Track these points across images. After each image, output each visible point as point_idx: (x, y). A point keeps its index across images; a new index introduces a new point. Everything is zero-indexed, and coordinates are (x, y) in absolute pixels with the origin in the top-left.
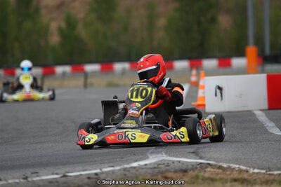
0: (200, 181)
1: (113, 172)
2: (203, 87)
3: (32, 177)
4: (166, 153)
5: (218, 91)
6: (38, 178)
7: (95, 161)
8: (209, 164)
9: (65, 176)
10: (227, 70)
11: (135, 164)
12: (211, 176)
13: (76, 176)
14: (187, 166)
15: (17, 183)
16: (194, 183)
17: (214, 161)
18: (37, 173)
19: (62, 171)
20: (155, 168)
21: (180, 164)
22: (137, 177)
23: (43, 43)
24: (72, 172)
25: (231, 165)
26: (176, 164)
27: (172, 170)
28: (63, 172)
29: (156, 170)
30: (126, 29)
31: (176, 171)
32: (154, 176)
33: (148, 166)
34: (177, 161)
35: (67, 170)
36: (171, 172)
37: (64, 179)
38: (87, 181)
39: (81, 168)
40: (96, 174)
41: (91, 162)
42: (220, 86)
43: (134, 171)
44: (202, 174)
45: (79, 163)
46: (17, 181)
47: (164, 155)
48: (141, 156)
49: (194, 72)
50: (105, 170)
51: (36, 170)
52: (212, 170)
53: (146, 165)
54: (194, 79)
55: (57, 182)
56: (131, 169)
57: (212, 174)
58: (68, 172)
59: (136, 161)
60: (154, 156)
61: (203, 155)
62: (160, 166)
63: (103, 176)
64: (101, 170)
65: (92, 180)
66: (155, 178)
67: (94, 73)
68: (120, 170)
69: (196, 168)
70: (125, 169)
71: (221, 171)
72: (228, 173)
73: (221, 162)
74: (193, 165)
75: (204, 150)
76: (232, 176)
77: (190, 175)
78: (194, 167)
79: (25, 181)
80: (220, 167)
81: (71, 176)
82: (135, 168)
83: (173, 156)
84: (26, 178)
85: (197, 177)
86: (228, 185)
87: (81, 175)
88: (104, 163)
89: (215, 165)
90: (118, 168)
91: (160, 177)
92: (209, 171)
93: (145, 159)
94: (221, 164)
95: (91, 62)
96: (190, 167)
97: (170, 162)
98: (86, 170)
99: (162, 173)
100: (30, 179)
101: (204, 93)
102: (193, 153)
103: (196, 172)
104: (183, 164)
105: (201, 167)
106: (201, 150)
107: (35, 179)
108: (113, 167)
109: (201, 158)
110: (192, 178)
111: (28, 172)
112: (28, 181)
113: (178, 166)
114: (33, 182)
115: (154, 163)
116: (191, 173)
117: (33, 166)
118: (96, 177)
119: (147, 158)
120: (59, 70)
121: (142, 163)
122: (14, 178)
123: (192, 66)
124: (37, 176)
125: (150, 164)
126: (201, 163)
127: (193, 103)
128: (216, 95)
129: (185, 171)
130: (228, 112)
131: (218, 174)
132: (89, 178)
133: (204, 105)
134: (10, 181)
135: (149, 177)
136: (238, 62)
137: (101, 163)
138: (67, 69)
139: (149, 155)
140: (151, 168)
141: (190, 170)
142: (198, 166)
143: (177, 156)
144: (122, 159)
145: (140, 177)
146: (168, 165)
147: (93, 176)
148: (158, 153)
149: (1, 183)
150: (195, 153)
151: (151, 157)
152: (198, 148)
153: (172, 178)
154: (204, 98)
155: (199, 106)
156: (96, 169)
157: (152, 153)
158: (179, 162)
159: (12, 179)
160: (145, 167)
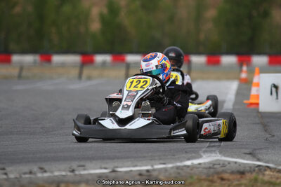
0: (259, 184)
1: (166, 170)
2: (258, 85)
3: (79, 171)
4: (220, 153)
5: (274, 89)
6: (85, 172)
7: (144, 157)
8: (268, 167)
9: (114, 171)
10: (278, 68)
11: (188, 163)
12: (274, 180)
13: (126, 172)
14: (245, 167)
15: (64, 176)
16: (253, 186)
17: (273, 163)
18: (84, 166)
19: (111, 165)
20: (210, 168)
21: (237, 165)
22: (191, 177)
23: (82, 29)
24: (121, 167)
26: (232, 165)
27: (229, 171)
28: (112, 166)
29: (212, 170)
30: (171, 19)
31: (232, 173)
32: (209, 176)
33: (203, 166)
34: (233, 162)
35: (116, 164)
36: (226, 172)
37: (113, 174)
38: (138, 177)
39: (130, 163)
40: (148, 171)
41: (140, 157)
42: (276, 84)
43: (188, 170)
44: (261, 177)
45: (128, 158)
46: (64, 173)
47: (218, 154)
48: (194, 155)
49: (245, 68)
50: (156, 167)
51: (82, 163)
52: (272, 173)
53: (200, 164)
54: (244, 75)
55: (107, 177)
56: (185, 168)
57: (271, 178)
58: (117, 167)
59: (189, 159)
60: (209, 155)
61: (260, 156)
62: (215, 166)
63: (155, 174)
64: (152, 166)
65: (144, 177)
66: (211, 178)
67: (135, 64)
68: (172, 168)
69: (254, 170)
70: (178, 168)
74: (250, 167)
77: (248, 178)
78: (252, 169)
79: (69, 174)
80: (280, 171)
81: (120, 172)
82: (188, 166)
83: (228, 156)
84: (73, 171)
85: (256, 180)
87: (131, 171)
88: (155, 159)
89: (275, 169)
90: (170, 166)
91: (216, 178)
92: (269, 175)
93: (198, 158)
94: (280, 167)
95: (132, 52)
96: (248, 168)
97: (227, 163)
98: (136, 166)
99: (218, 173)
100: (77, 172)
101: (258, 90)
102: (250, 154)
103: (254, 175)
104: (240, 165)
105: (260, 170)
106: (257, 151)
108: (164, 164)
109: (259, 160)
110: (251, 181)
111: (74, 165)
112: (76, 175)
113: (234, 168)
114: (81, 175)
115: (210, 163)
116: (248, 176)
117: (79, 159)
118: (148, 174)
119: (200, 157)
120: (99, 58)
121: (196, 162)
122: (60, 170)
123: (241, 63)
124: (84, 170)
125: (205, 163)
126: (259, 166)
127: (245, 101)
128: (271, 94)
129: (242, 173)
131: (278, 178)
132: (140, 175)
133: (258, 104)
134: (56, 173)
135: (204, 177)
137: (151, 160)
138: (107, 58)
139: (202, 154)
140: (206, 168)
141: (248, 172)
142: (257, 169)
143: (232, 157)
144: (174, 156)
145: (195, 177)
146: (224, 165)
147: (145, 173)
148: (211, 152)
149: (46, 175)
150: (252, 154)
151: (204, 156)
152: (255, 149)
153: (228, 180)
154: (258, 97)
155: (251, 104)
156: (146, 165)
157: (205, 152)
158: (236, 163)
159: (58, 171)
160: (199, 166)
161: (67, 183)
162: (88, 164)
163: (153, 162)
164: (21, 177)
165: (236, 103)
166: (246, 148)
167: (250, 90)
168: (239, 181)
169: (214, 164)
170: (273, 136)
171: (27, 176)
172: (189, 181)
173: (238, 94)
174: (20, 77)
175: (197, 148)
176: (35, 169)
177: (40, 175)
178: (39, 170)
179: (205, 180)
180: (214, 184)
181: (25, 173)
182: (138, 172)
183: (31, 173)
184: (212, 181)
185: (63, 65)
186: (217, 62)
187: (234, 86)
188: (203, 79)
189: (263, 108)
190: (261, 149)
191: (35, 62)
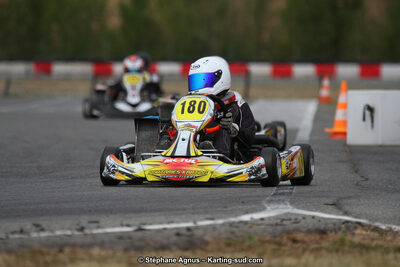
0: (346, 248)
1: (214, 227)
2: (345, 106)
3: (91, 229)
4: (291, 204)
5: (368, 113)
6: (100, 231)
7: (184, 209)
8: (359, 223)
9: (140, 229)
10: (373, 82)
11: (246, 218)
12: (367, 242)
13: (158, 231)
14: (326, 224)
15: (69, 236)
16: (337, 251)
17: (367, 219)
18: (97, 222)
19: (136, 221)
20: (277, 224)
21: (315, 221)
22: (250, 238)
24: (151, 224)
25: (393, 227)
26: (309, 220)
27: (304, 230)
28: (137, 223)
29: (279, 228)
31: (309, 232)
32: (275, 237)
33: (267, 222)
34: (310, 216)
35: (143, 220)
36: (301, 231)
37: (140, 234)
38: (175, 238)
39: (163, 218)
40: (188, 229)
41: (178, 210)
42: (371, 105)
43: (246, 228)
44: (349, 237)
45: (160, 210)
46: (69, 233)
47: (289, 206)
48: (254, 206)
49: (326, 82)
50: (200, 223)
51: (95, 218)
52: (364, 232)
53: (262, 219)
54: (325, 93)
55: (130, 238)
56: (241, 225)
57: (364, 239)
58: (145, 224)
59: (247, 213)
60: (273, 206)
61: (347, 208)
62: (284, 222)
63: (198, 233)
64: (195, 223)
65: (183, 238)
66: (278, 239)
67: (171, 76)
68: (223, 225)
69: (340, 229)
70: (231, 224)
71: (377, 235)
72: (389, 238)
73: (376, 221)
74: (335, 224)
75: (349, 201)
76: (395, 243)
77: (331, 239)
78: (337, 227)
79: (77, 233)
80: (376, 229)
81: (149, 230)
82: (246, 223)
83: (303, 208)
84: (82, 229)
85: (342, 242)
86: (391, 256)
87: (165, 229)
88: (198, 213)
89: (369, 226)
90: (220, 222)
91: (285, 240)
92: (360, 234)
93: (260, 211)
94: (377, 224)
95: (165, 59)
96: (331, 226)
97: (300, 218)
98: (172, 222)
99: (288, 232)
100: (87, 231)
101: (345, 114)
102: (333, 204)
103: (340, 234)
104: (319, 221)
105: (348, 228)
106: (344, 201)
107: (95, 231)
108: (212, 219)
109: (346, 214)
110: (335, 243)
111: (84, 220)
112: (86, 235)
113: (312, 224)
114: (93, 235)
115: (276, 217)
116: (332, 236)
117: (90, 212)
118: (188, 233)
119: (264, 209)
120: (118, 68)
121: (257, 216)
122: (63, 228)
123: (321, 75)
124: (99, 227)
125: (269, 218)
126: (347, 222)
127: (327, 130)
128: (364, 119)
129: (323, 232)
130: (381, 146)
131: (373, 240)
132: (178, 234)
133: (345, 134)
134: (58, 233)
135: (268, 238)
136: (389, 71)
137: (193, 214)
139: (266, 205)
140: (272, 225)
141: (331, 231)
142: (343, 226)
143: (309, 210)
144: (225, 207)
145: (256, 238)
146: (297, 221)
147: (184, 232)
148: (279, 202)
149: (43, 235)
150: (337, 206)
151: (269, 208)
152: (341, 198)
153: (303, 242)
154: (345, 123)
155: (336, 134)
156: (187, 222)
157: (270, 202)
158: (313, 217)
159: (61, 230)
160: (260, 222)
161: (74, 246)
162: (103, 220)
163: (196, 216)
164: (8, 237)
165: (313, 132)
166: (328, 197)
167: (333, 113)
168: (317, 242)
169: (283, 220)
170: (367, 179)
171: (17, 236)
172: (247, 243)
173: (317, 118)
174: (6, 94)
175: (258, 196)
176: (28, 226)
177: (34, 235)
178: (34, 228)
179: (269, 242)
180: (284, 248)
181: (13, 233)
182: (175, 231)
183: (22, 232)
184: (280, 244)
185: (67, 78)
186: (288, 74)
187: (310, 108)
188: (266, 97)
189: (352, 139)
190: (350, 197)
191: (27, 74)
